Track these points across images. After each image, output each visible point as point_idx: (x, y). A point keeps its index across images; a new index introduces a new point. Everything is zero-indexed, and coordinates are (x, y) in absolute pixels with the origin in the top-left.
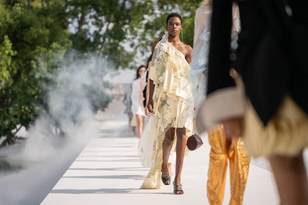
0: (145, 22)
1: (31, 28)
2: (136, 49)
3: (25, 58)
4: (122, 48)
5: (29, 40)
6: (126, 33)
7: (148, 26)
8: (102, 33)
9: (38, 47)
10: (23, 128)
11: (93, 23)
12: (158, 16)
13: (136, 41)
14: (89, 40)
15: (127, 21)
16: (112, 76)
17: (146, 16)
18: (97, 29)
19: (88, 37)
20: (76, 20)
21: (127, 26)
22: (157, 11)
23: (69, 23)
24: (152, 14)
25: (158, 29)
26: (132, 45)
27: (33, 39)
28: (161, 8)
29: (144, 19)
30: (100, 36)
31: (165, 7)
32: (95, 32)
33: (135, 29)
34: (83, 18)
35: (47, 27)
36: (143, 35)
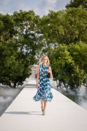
0: (42, 49)
1: (4, 51)
2: (39, 58)
3: (2, 60)
4: (35, 58)
5: (4, 54)
6: (36, 53)
7: (43, 51)
8: (28, 52)
9: (6, 57)
10: (1, 84)
11: (25, 49)
12: (47, 47)
13: (39, 56)
14: (24, 55)
15: (37, 49)
16: (31, 67)
17: (43, 47)
18: (27, 51)
19: (24, 53)
20: (20, 48)
21: (36, 50)
22: (46, 46)
23: (18, 49)
24: (45, 46)
25: (46, 52)
26: (38, 57)
27: (5, 54)
28: (48, 45)
29: (42, 48)
30: (28, 54)
31: (49, 45)
32: (26, 52)
33: (39, 52)
34: (22, 47)
35: (10, 50)
36: (42, 53)
